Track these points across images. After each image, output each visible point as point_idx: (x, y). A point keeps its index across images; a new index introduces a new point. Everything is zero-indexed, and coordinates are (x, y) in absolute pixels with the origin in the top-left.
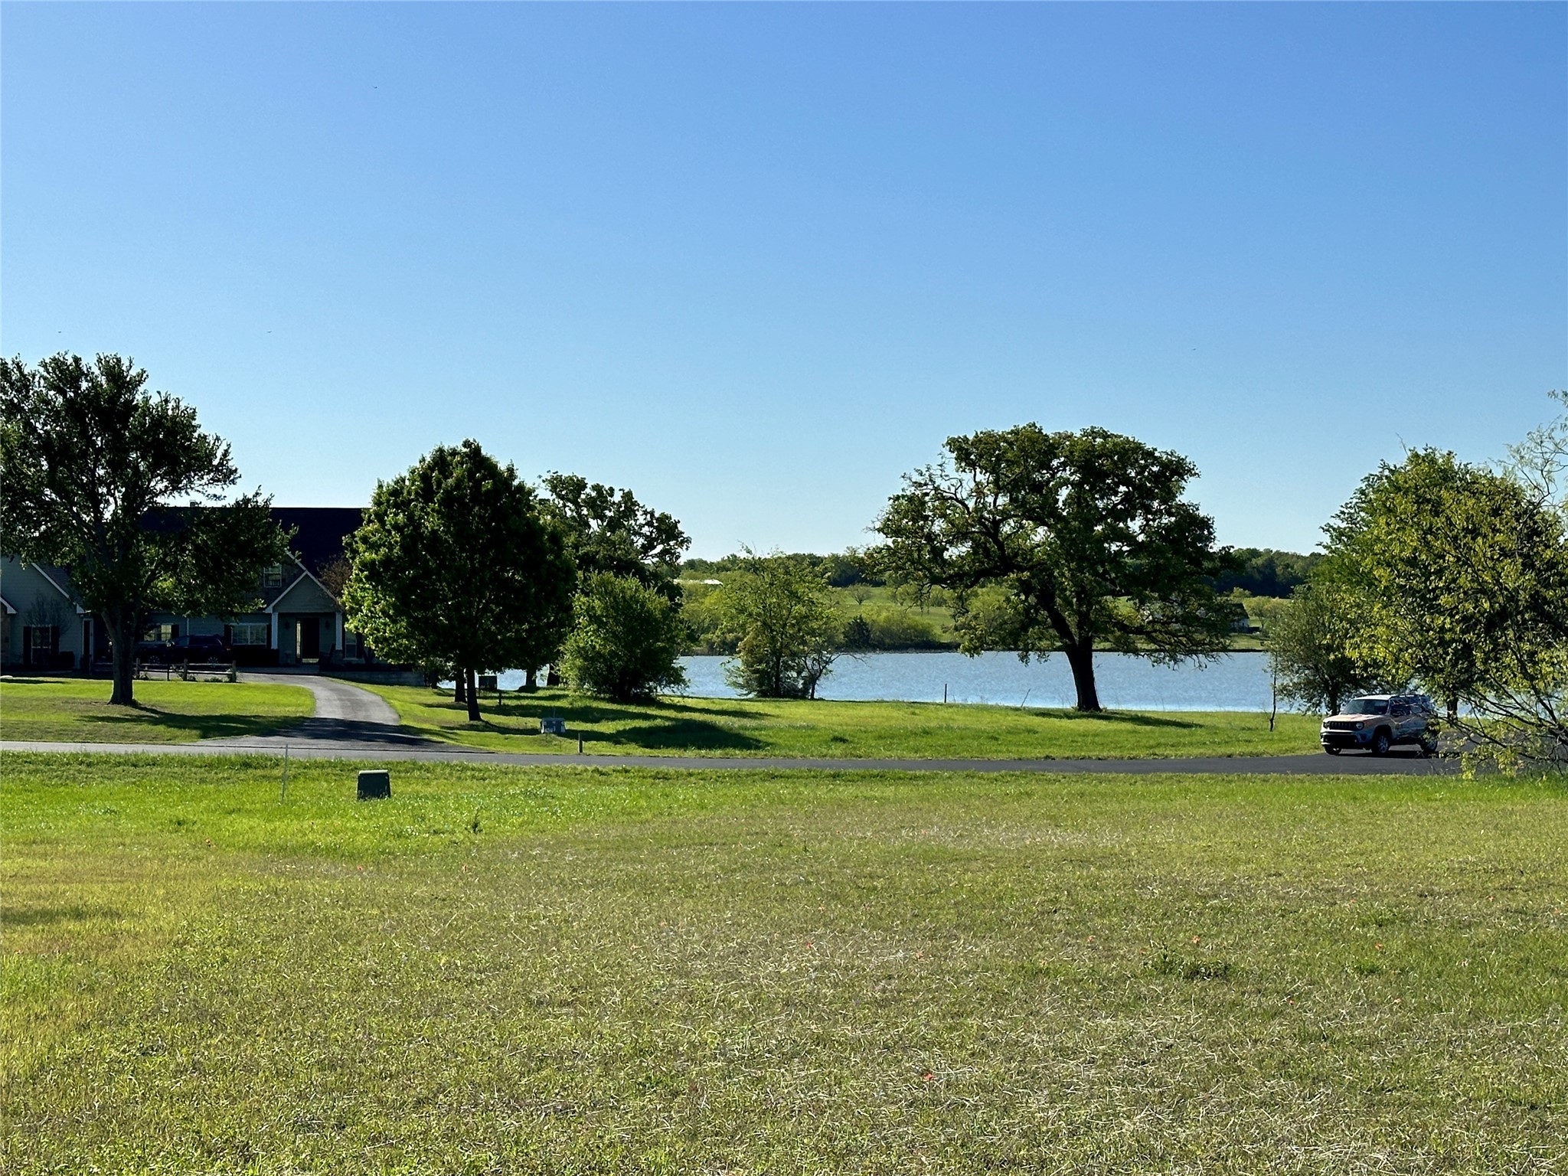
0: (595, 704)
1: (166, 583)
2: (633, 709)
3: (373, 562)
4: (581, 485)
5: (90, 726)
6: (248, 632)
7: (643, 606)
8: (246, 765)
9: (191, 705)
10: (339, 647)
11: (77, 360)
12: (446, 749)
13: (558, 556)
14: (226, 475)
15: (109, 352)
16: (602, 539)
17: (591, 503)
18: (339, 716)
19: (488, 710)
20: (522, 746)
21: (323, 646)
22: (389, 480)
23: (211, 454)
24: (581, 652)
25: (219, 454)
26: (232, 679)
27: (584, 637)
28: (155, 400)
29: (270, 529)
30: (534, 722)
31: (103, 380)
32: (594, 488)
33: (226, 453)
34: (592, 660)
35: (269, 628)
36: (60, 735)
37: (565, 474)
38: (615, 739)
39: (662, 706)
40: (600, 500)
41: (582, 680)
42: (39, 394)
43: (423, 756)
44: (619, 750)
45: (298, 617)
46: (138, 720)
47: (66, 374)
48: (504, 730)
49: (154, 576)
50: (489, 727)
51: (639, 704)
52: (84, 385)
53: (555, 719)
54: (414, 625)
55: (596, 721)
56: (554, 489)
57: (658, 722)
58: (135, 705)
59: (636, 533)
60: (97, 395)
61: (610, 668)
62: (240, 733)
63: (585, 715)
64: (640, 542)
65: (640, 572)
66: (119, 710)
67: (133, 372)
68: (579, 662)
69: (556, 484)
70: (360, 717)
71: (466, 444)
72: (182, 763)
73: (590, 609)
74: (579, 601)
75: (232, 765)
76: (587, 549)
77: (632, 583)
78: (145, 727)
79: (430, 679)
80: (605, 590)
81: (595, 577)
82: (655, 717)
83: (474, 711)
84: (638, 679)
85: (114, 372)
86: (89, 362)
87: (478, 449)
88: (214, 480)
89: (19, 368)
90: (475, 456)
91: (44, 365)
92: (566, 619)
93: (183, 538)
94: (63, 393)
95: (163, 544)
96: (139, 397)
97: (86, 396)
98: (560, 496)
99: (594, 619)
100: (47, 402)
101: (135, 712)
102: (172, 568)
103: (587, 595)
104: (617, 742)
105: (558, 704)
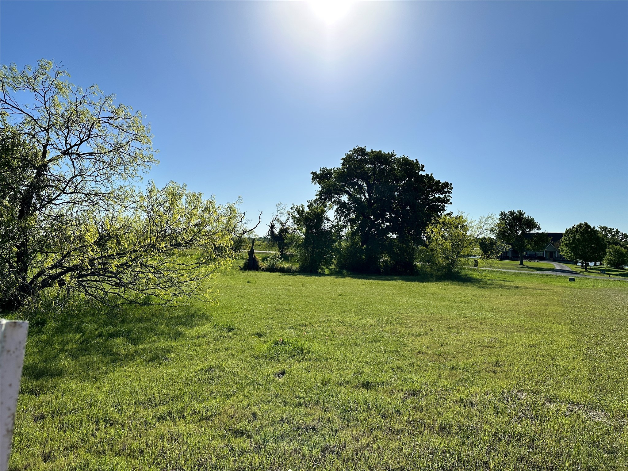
0: (611, 269)
1: (529, 246)
2: (619, 270)
3: (566, 243)
4: (607, 228)
5: (518, 268)
6: (540, 254)
7: (621, 251)
8: (547, 275)
9: (533, 266)
10: (557, 257)
11: (514, 211)
12: (582, 275)
13: (604, 242)
14: (539, 228)
15: (519, 210)
16: (611, 238)
17: (608, 231)
18: (560, 269)
19: (589, 269)
20: (597, 275)
21: (554, 256)
22: (568, 228)
23: (537, 225)
24: (608, 259)
25: (538, 225)
26: (538, 262)
27: (608, 256)
28: (526, 217)
29: (547, 238)
30: (599, 272)
31: (518, 214)
32: (609, 228)
33: (539, 225)
34: (610, 261)
35: (544, 253)
36: (513, 269)
37: (603, 226)
38: (616, 275)
39: (626, 270)
40: (611, 231)
41: (608, 264)
42: (507, 216)
43: (579, 276)
44: (617, 277)
45: (549, 251)
46: (525, 267)
47: (512, 213)
48: (593, 273)
49: (527, 245)
50: (589, 272)
51: (620, 269)
52: (515, 215)
53: (604, 271)
54: (574, 254)
55: (612, 272)
56: (600, 229)
57: (625, 273)
58: (523, 265)
59: (619, 237)
60: (517, 217)
61: (614, 263)
62: (544, 270)
63: (609, 271)
64: (620, 239)
65: (620, 245)
66: (521, 266)
67: (523, 212)
68: (607, 261)
69: (601, 228)
70: (564, 269)
71: (585, 223)
72: (536, 275)
73: (609, 252)
74: (607, 250)
75: (545, 275)
76: (608, 240)
77: (618, 247)
78: (527, 269)
79: (576, 263)
80: (613, 248)
81: (611, 246)
82: (624, 272)
83: (586, 269)
84: (620, 265)
85: (520, 213)
86: (516, 211)
87: (587, 224)
88: (537, 229)
89: (504, 212)
90: (586, 224)
91: (508, 212)
92: (605, 254)
93: (532, 239)
94: (512, 216)
95: (528, 240)
96: (524, 216)
97: (515, 217)
98: (602, 230)
99: (610, 253)
100: (509, 218)
101: (524, 266)
102: (530, 244)
103: (609, 249)
104: (617, 276)
105: (602, 268)
